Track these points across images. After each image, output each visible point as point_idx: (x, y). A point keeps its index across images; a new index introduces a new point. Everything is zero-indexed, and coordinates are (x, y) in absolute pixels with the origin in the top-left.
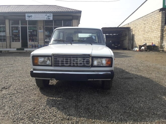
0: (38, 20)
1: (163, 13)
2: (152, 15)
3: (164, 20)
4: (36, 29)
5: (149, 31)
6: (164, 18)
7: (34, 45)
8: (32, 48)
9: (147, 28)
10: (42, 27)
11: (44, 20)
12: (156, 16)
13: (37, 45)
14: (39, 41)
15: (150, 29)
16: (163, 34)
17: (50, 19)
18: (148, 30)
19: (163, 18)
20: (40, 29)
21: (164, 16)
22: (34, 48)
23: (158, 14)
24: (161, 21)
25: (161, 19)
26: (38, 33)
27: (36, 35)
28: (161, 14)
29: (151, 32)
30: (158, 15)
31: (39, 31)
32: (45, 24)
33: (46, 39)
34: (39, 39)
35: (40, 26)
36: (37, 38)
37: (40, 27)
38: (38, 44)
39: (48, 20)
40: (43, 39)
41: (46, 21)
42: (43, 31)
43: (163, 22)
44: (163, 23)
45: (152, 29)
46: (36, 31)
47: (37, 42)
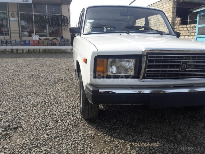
0: (8, 3)
1: (175, 3)
2: (160, 5)
3: (176, 11)
4: (6, 17)
5: (156, 24)
6: (176, 8)
7: (4, 41)
8: (2, 45)
9: (153, 21)
10: (15, 14)
11: (17, 3)
12: (165, 6)
13: (10, 41)
14: (11, 35)
15: (157, 22)
16: (175, 29)
17: (28, 1)
18: (154, 23)
19: (174, 8)
20: (13, 16)
21: (176, 6)
22: (5, 44)
23: (168, 2)
24: (172, 12)
25: (171, 9)
26: (8, 23)
27: (7, 25)
28: (172, 4)
29: (159, 26)
30: (168, 5)
31: (11, 19)
32: (19, 10)
33: (22, 31)
34: (11, 32)
35: (12, 12)
36: (8, 30)
37: (12, 14)
38: (10, 38)
39: (24, 2)
40: (18, 32)
41: (20, 4)
42: (17, 20)
43: (174, 13)
44: (174, 15)
45: (159, 22)
46: (6, 19)
47: (9, 35)
